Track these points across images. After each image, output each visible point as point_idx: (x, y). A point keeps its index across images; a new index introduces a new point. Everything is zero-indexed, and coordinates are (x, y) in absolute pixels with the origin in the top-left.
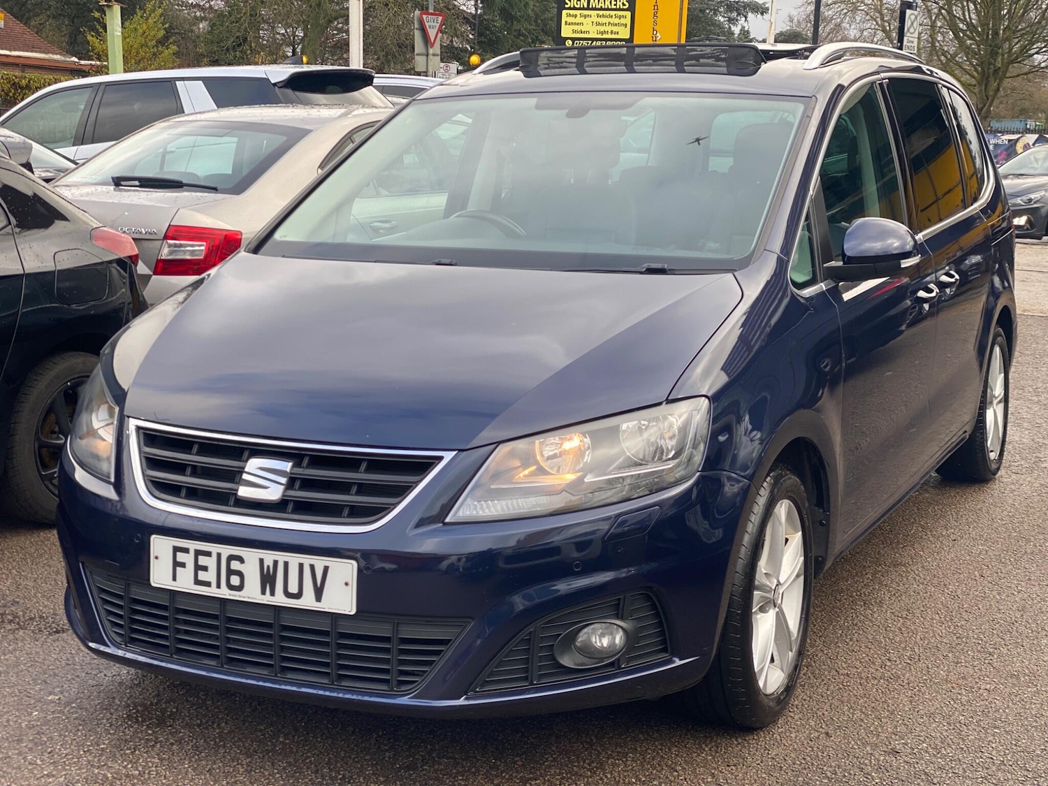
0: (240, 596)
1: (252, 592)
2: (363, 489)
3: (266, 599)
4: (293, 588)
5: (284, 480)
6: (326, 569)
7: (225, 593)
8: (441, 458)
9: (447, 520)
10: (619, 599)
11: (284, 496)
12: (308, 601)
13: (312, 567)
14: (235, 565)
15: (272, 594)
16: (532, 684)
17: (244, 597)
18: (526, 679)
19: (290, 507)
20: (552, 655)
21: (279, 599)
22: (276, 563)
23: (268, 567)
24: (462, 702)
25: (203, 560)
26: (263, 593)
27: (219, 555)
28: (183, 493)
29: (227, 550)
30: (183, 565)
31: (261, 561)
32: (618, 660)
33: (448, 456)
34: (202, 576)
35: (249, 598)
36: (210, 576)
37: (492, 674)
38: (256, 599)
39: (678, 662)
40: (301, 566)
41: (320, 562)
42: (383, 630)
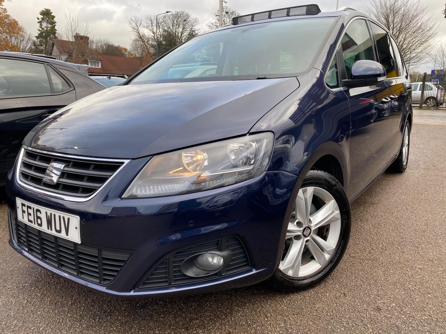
0: (41, 229)
1: (44, 228)
2: (91, 179)
3: (49, 232)
4: (58, 228)
5: (59, 173)
6: (69, 219)
7: (36, 226)
8: (123, 163)
9: (123, 197)
10: (218, 240)
11: (58, 181)
12: (63, 235)
13: (64, 218)
14: (39, 214)
15: (51, 230)
16: (170, 284)
17: (42, 230)
19: (61, 186)
20: (180, 271)
21: (53, 233)
22: (51, 214)
23: (49, 216)
24: (132, 293)
25: (30, 211)
26: (48, 229)
27: (33, 208)
28: (29, 178)
29: (36, 207)
30: (25, 212)
31: (46, 213)
32: (220, 272)
33: (126, 162)
35: (44, 230)
36: (31, 218)
37: (148, 279)
38: (46, 231)
39: (254, 272)
40: (60, 217)
41: (67, 216)
42: (95, 252)
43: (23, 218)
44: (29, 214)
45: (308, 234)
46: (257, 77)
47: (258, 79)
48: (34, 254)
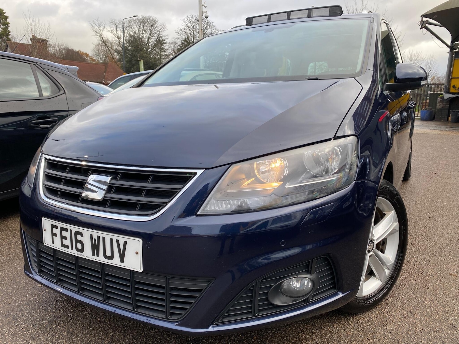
0: (82, 255)
1: (87, 254)
2: (150, 193)
3: (95, 258)
4: (108, 253)
5: (105, 187)
6: (125, 243)
7: (75, 252)
8: (196, 173)
9: (199, 213)
10: (309, 262)
11: (105, 197)
12: (116, 261)
13: (118, 241)
14: (79, 237)
15: (98, 256)
16: (254, 316)
17: (84, 256)
18: (250, 312)
19: (109, 203)
20: (267, 299)
21: (101, 259)
22: (98, 237)
23: (95, 239)
24: (211, 329)
25: (65, 233)
26: (93, 255)
27: (71, 231)
28: (59, 194)
29: (75, 229)
30: (56, 235)
31: (91, 236)
32: (308, 298)
33: (200, 172)
34: (65, 242)
35: (86, 257)
36: (67, 242)
37: (229, 311)
38: (89, 257)
39: (341, 295)
40: (112, 240)
41: (122, 239)
42: (161, 282)
43: (53, 242)
44: (63, 238)
45: (371, 249)
46: (308, 78)
47: (309, 79)
48: (66, 285)
